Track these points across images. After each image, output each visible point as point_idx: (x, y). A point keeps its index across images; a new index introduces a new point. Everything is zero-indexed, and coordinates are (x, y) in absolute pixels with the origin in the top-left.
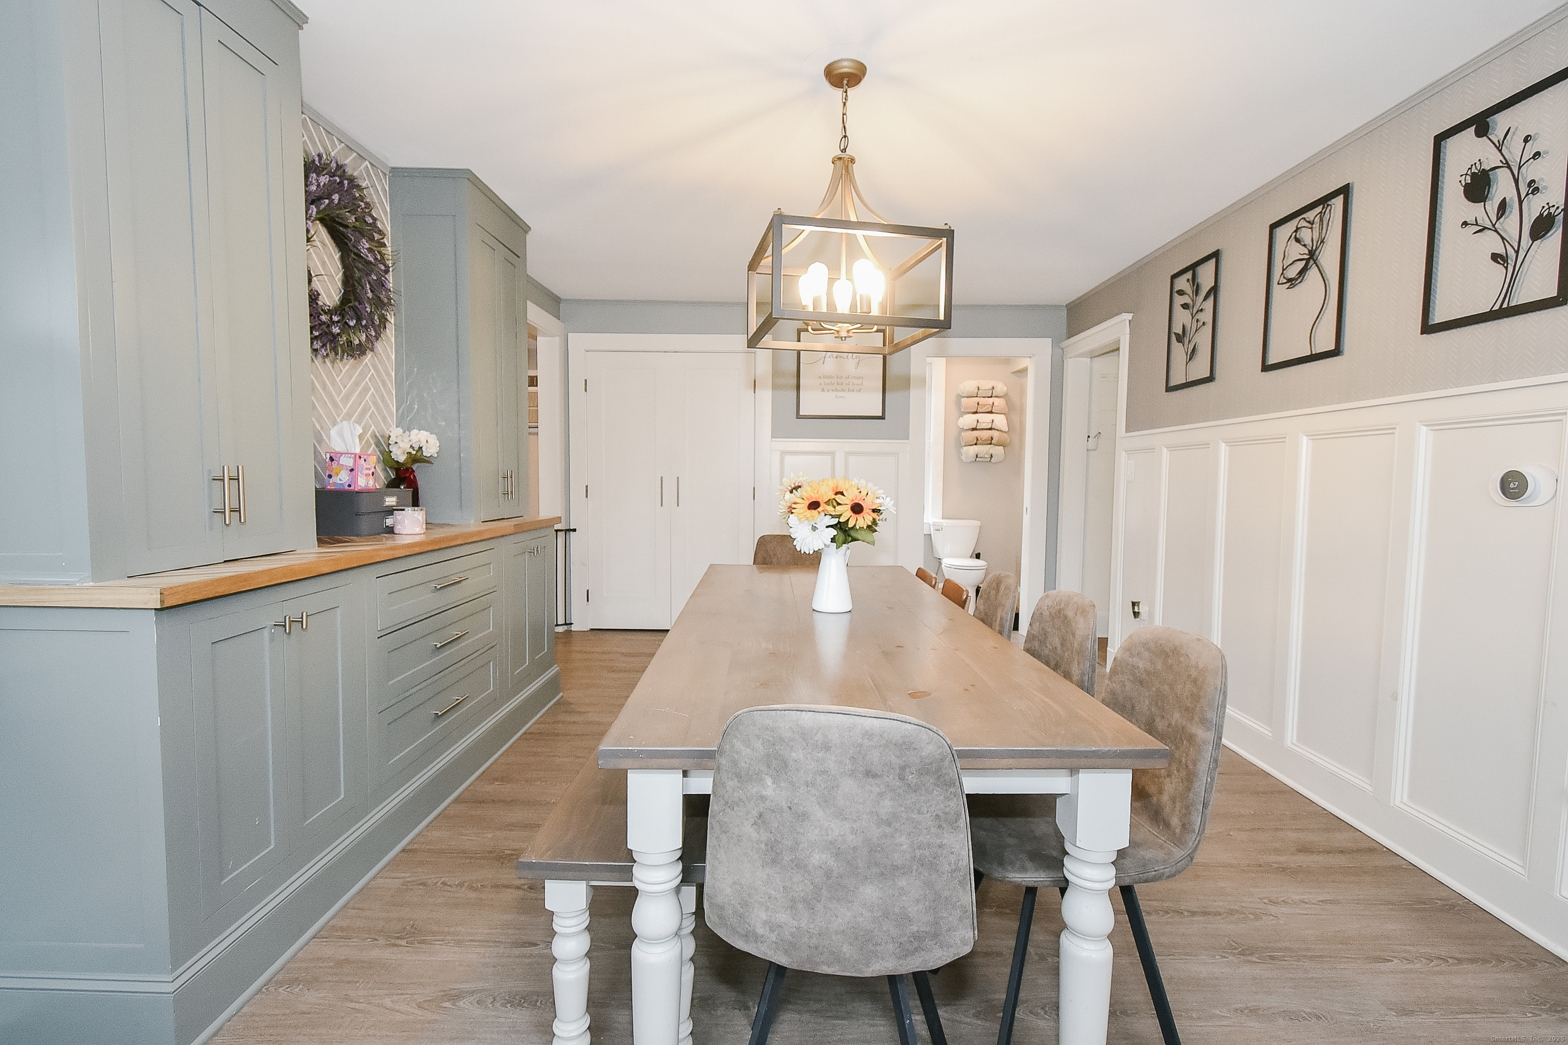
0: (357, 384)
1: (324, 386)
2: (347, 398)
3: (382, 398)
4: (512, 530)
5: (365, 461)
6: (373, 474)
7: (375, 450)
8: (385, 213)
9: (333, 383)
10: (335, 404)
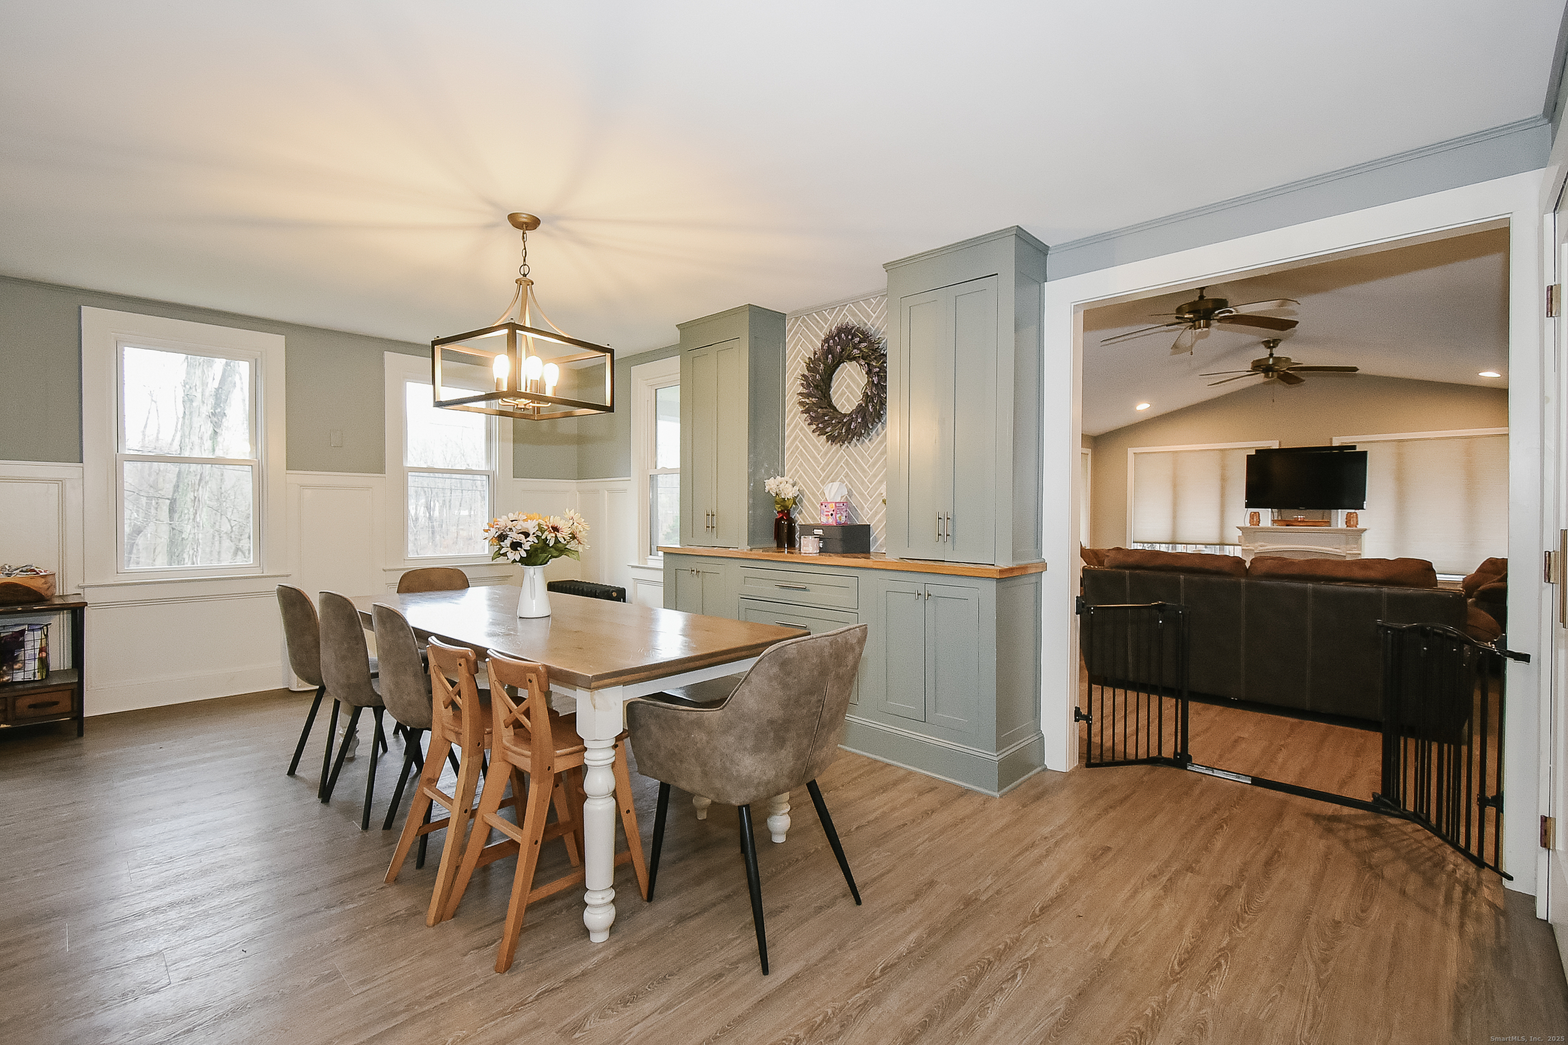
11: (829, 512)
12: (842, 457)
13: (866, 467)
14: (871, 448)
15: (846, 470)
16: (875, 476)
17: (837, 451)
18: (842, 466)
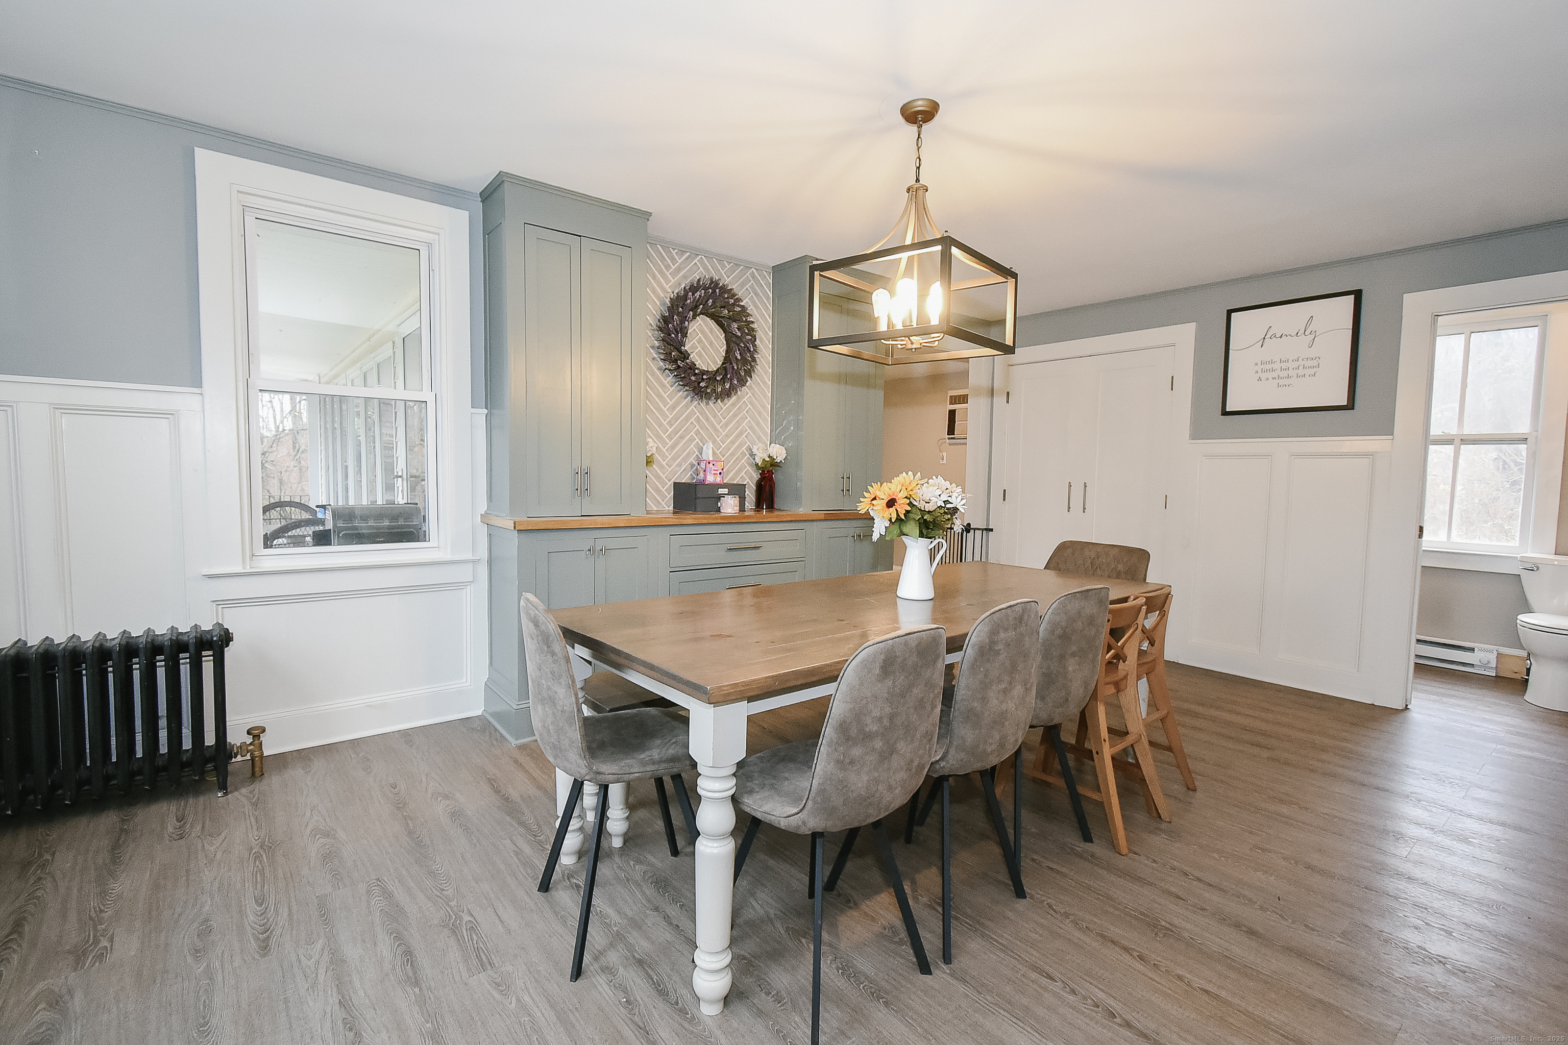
0: (735, 415)
1: (707, 419)
2: (726, 425)
3: (758, 424)
4: (823, 517)
5: (713, 465)
6: (720, 473)
7: (749, 459)
8: (768, 299)
9: (715, 416)
10: (716, 430)
11: (717, 470)
12: (693, 412)
13: (719, 427)
14: (724, 408)
15: (697, 427)
16: (727, 436)
17: (687, 406)
18: (692, 422)
